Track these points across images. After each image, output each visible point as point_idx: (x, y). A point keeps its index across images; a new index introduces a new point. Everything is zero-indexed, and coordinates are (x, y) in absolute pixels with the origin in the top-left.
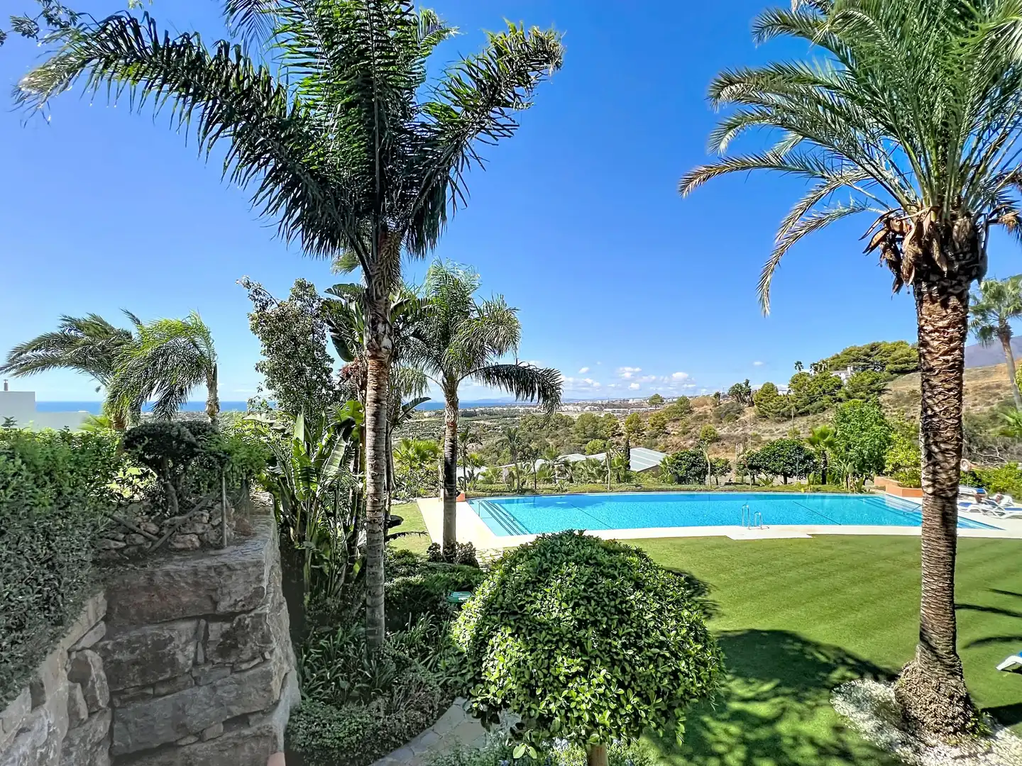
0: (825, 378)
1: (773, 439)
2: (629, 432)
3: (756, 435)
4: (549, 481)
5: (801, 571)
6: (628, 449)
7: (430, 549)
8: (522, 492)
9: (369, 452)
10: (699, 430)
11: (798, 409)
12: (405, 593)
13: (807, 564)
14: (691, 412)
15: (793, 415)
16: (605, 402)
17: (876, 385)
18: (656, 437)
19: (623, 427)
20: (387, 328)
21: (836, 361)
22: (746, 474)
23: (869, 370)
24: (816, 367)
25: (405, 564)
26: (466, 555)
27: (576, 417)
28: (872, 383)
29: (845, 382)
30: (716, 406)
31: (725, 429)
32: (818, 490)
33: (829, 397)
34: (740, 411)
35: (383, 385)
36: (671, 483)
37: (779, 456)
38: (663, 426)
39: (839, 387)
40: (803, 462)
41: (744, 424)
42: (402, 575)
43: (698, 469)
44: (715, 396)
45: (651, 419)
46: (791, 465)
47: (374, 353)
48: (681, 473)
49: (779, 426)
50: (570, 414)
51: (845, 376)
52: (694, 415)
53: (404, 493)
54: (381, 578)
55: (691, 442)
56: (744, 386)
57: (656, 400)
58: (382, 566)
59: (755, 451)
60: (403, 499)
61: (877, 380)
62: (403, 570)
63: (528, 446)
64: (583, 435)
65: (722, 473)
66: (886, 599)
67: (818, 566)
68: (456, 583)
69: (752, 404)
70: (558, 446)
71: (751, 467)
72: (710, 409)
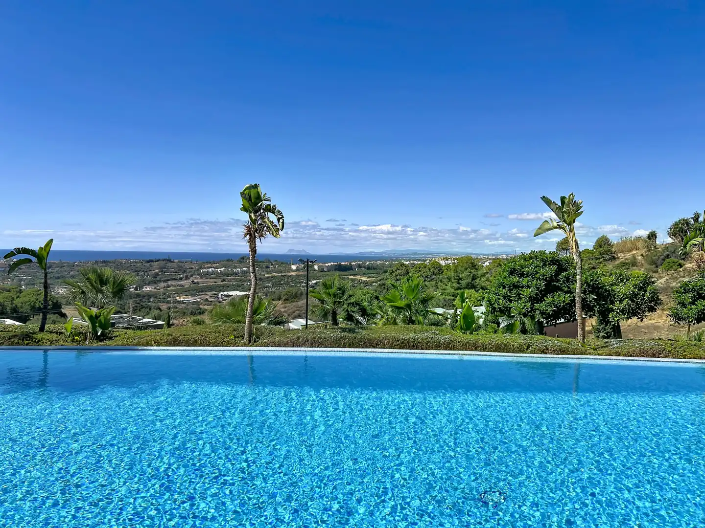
14: (614, 258)
30: (650, 251)
34: (685, 257)
57: (567, 245)
72: (642, 255)
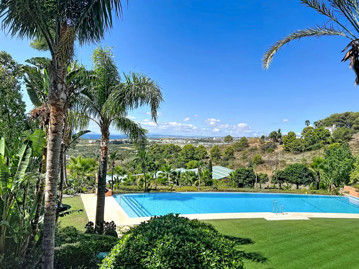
0: (321, 130)
1: (293, 163)
2: (212, 157)
3: (283, 161)
4: (164, 184)
5: (303, 238)
6: (211, 167)
7: (87, 225)
8: (148, 190)
9: (48, 164)
10: (252, 157)
11: (306, 147)
12: (69, 254)
13: (306, 234)
14: (248, 146)
15: (303, 150)
16: (199, 139)
17: (347, 136)
18: (227, 160)
19: (209, 154)
20: (64, 86)
21: (327, 121)
22: (276, 183)
23: (344, 127)
24: (316, 124)
25: (69, 235)
26: (110, 229)
27: (182, 146)
28: (345, 134)
29: (332, 133)
30: (262, 143)
31: (267, 157)
32: (315, 193)
33: (323, 141)
34: (275, 147)
35: (59, 122)
36: (235, 187)
37: (295, 173)
38: (232, 154)
39: (329, 135)
40: (307, 177)
41: (277, 154)
42: (67, 242)
43: (251, 179)
44: (262, 138)
45: (225, 150)
46: (301, 178)
47: (54, 102)
48: (241, 181)
49: (295, 156)
50: (179, 145)
51: (331, 130)
52: (250, 148)
53: (72, 190)
54: (52, 245)
55: (247, 163)
56: (278, 133)
57: (229, 139)
58: (54, 236)
59: (282, 170)
60: (72, 194)
61: (348, 132)
62: (69, 239)
63: (153, 163)
64: (185, 157)
65: (264, 182)
66: (346, 254)
67: (312, 235)
68: (102, 246)
69: (281, 143)
70: (171, 163)
71: (279, 179)
72: (259, 145)
